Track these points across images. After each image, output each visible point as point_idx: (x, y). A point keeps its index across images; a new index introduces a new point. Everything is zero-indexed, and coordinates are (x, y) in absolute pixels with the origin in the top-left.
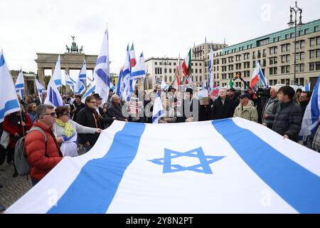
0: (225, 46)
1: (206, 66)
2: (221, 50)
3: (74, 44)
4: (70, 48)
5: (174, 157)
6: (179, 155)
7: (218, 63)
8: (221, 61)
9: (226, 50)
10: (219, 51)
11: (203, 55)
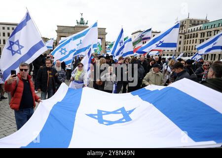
0: (206, 21)
1: (185, 38)
2: (202, 25)
3: (82, 19)
4: (79, 22)
5: (104, 114)
6: (108, 113)
7: (197, 36)
8: (199, 35)
9: (206, 25)
10: (199, 26)
11: (184, 29)
